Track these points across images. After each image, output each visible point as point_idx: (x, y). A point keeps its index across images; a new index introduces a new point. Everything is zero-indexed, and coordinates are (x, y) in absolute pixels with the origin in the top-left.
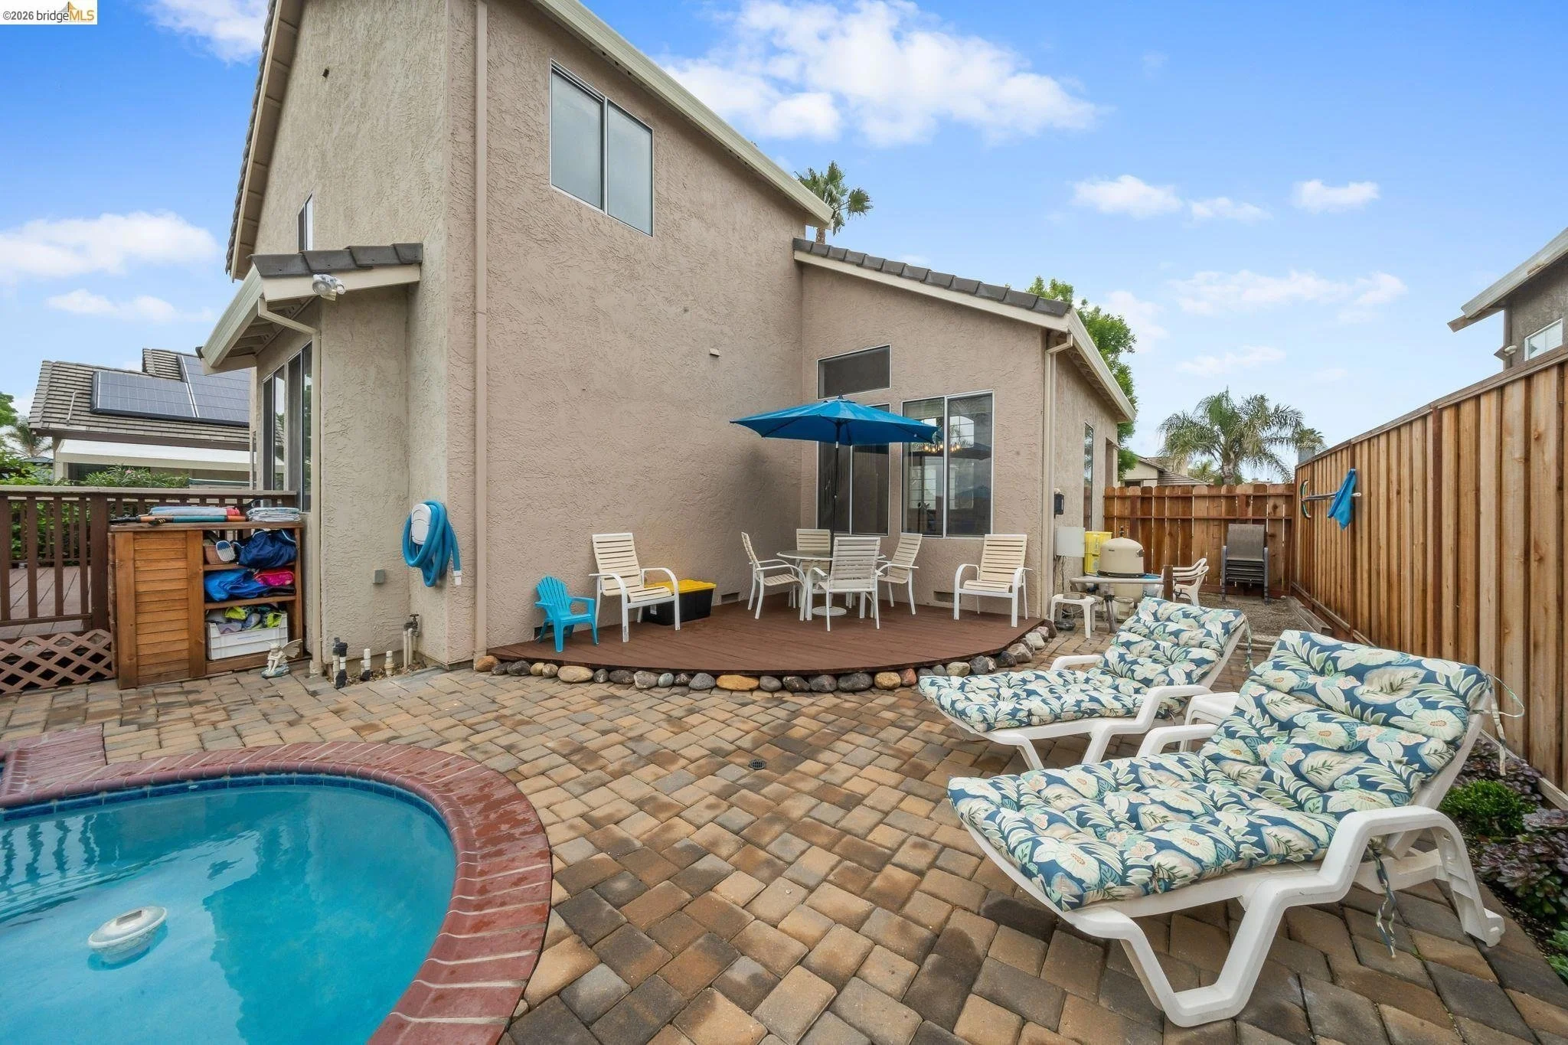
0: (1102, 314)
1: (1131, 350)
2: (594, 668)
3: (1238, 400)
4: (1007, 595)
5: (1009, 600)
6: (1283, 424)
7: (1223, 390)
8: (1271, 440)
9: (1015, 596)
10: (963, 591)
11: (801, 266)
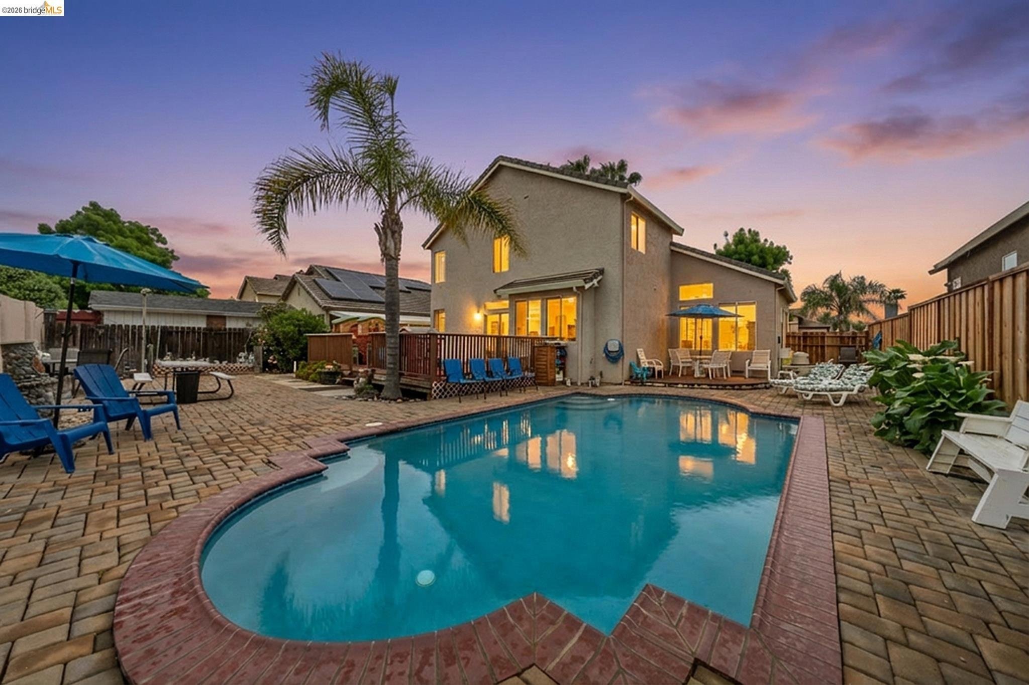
0: (775, 245)
1: (790, 263)
2: (665, 383)
3: (847, 278)
4: (765, 369)
5: (767, 371)
6: (874, 292)
7: (838, 272)
8: (869, 301)
9: (769, 369)
10: (749, 368)
11: (672, 251)
